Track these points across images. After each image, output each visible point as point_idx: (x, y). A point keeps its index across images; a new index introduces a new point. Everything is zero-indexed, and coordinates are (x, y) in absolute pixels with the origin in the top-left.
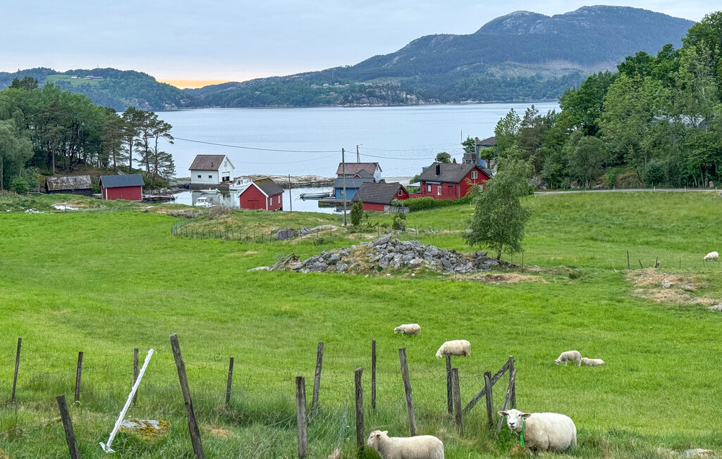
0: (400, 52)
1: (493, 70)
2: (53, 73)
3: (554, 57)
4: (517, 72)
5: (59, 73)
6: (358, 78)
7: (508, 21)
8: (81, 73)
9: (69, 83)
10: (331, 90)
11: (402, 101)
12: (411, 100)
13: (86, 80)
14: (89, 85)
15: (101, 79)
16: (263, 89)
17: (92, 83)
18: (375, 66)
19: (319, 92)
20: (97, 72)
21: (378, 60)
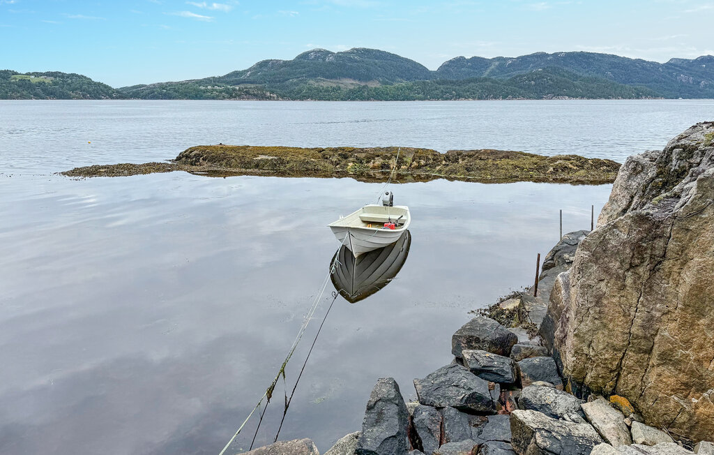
0: (250, 69)
1: (311, 82)
2: (16, 74)
3: (345, 76)
4: (326, 84)
5: (20, 74)
6: (228, 83)
7: (312, 54)
8: (37, 74)
9: (29, 80)
10: (213, 90)
11: (268, 98)
12: (274, 98)
13: (41, 79)
14: (44, 82)
15: (52, 78)
16: (168, 89)
17: (46, 81)
18: (235, 77)
19: (206, 91)
20: (48, 74)
21: (236, 74)
